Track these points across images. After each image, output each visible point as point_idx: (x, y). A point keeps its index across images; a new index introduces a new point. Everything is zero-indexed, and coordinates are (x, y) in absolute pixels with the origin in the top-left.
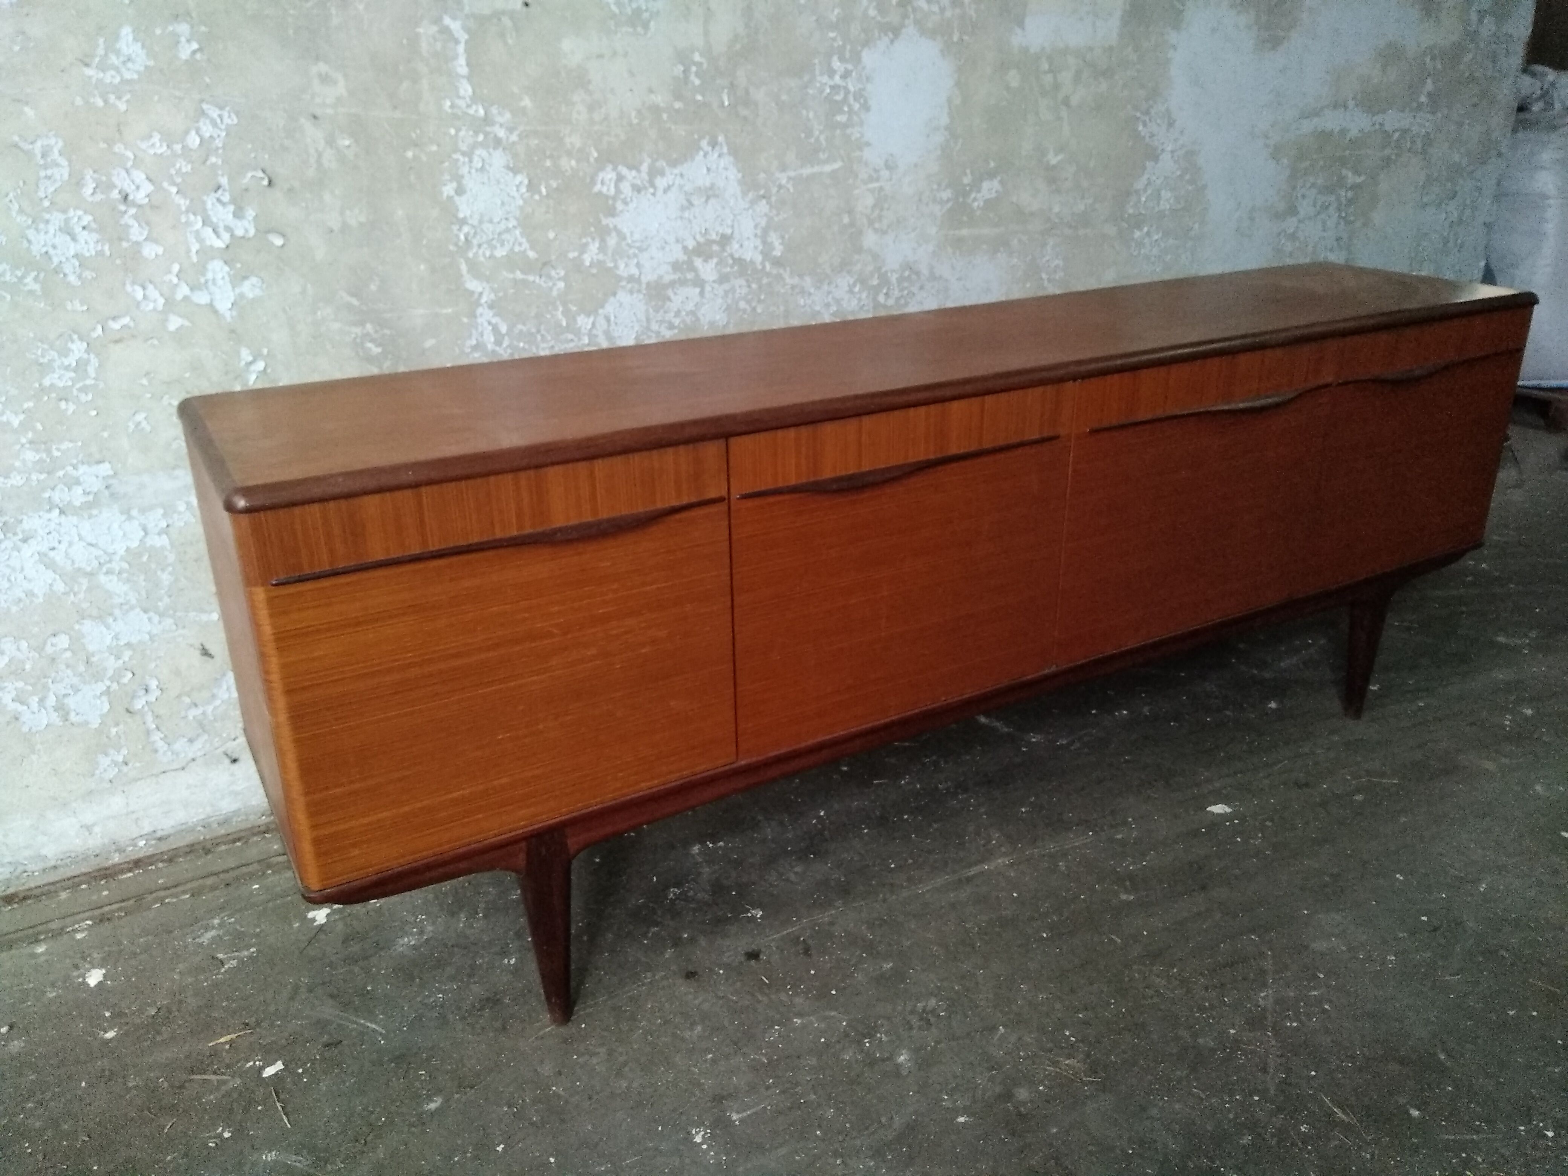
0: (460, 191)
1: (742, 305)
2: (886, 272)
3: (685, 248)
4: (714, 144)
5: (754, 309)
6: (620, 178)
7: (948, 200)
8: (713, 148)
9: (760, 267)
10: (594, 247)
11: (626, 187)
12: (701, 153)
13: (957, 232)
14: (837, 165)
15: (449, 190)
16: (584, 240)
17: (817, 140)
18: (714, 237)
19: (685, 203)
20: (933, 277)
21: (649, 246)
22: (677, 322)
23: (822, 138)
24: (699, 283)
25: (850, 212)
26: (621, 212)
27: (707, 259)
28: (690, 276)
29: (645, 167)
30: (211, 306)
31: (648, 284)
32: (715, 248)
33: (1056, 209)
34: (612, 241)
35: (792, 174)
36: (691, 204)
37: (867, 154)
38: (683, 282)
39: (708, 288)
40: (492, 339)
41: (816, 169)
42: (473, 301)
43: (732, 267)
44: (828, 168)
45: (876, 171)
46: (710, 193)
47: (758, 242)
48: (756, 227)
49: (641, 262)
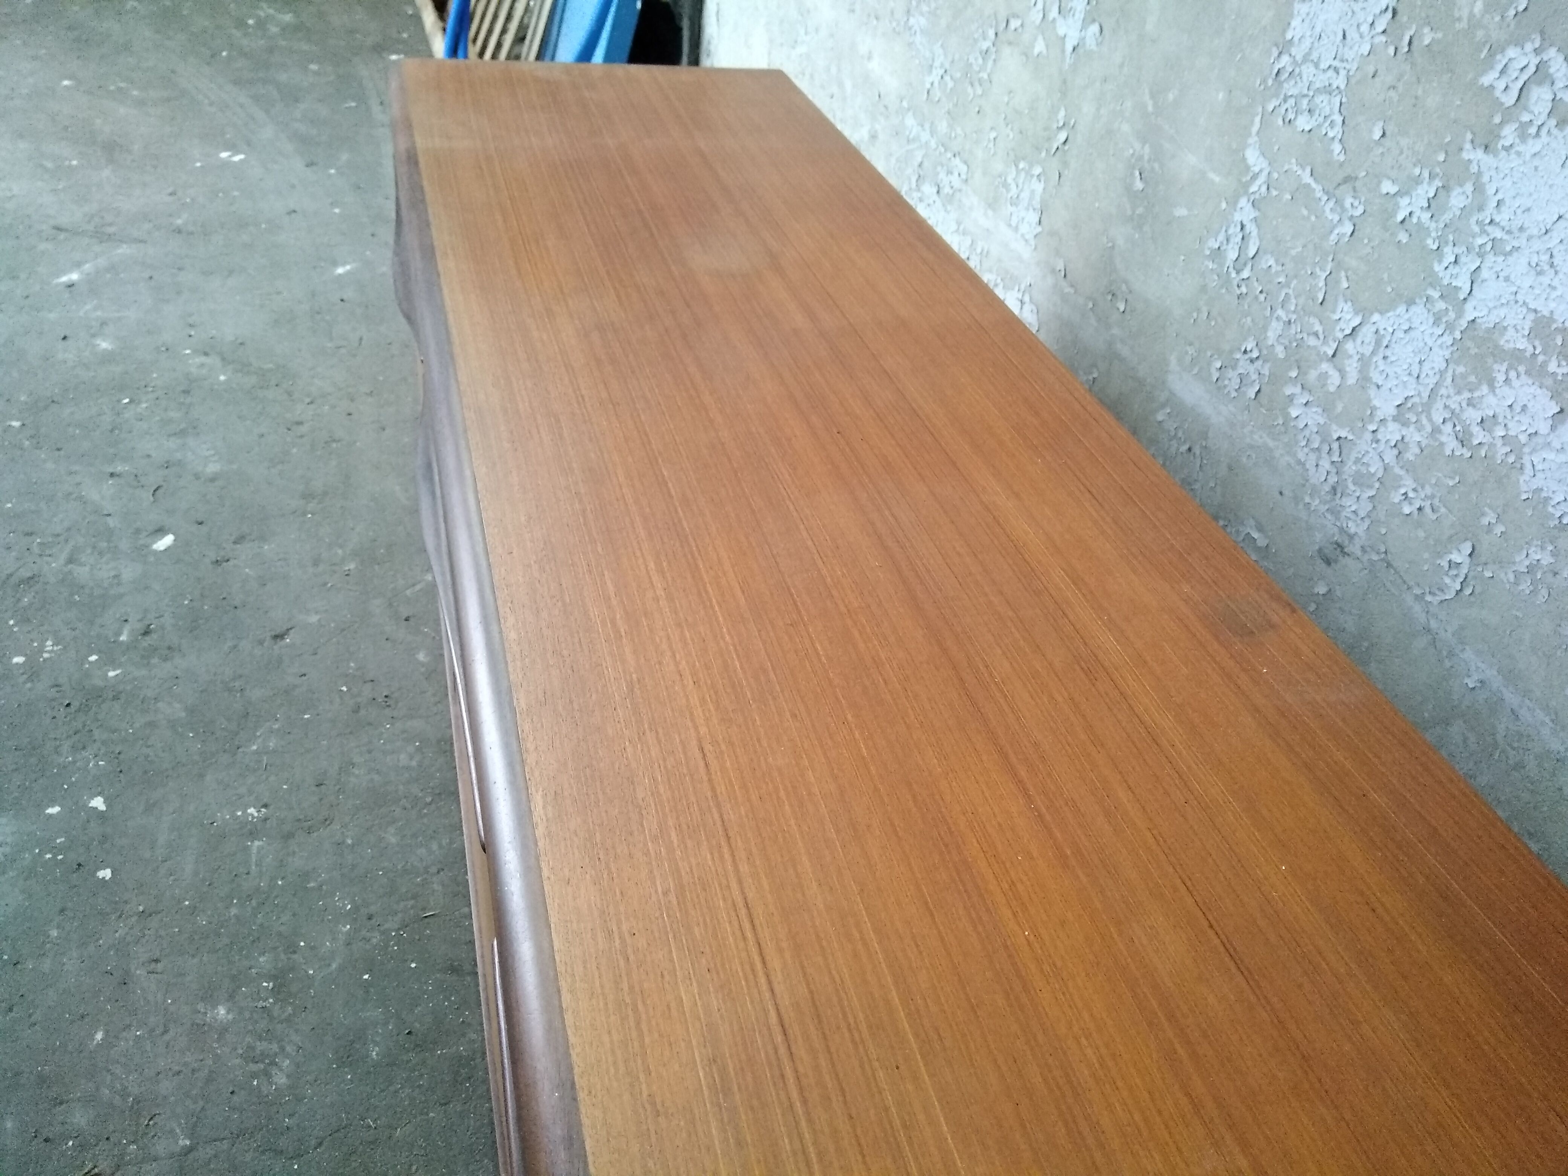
6: (1542, 74)
11: (1540, 101)
16: (1416, 170)
26: (1509, 148)
31: (1472, 324)
38: (1536, 370)
42: (1244, 181)
49: (1485, 273)
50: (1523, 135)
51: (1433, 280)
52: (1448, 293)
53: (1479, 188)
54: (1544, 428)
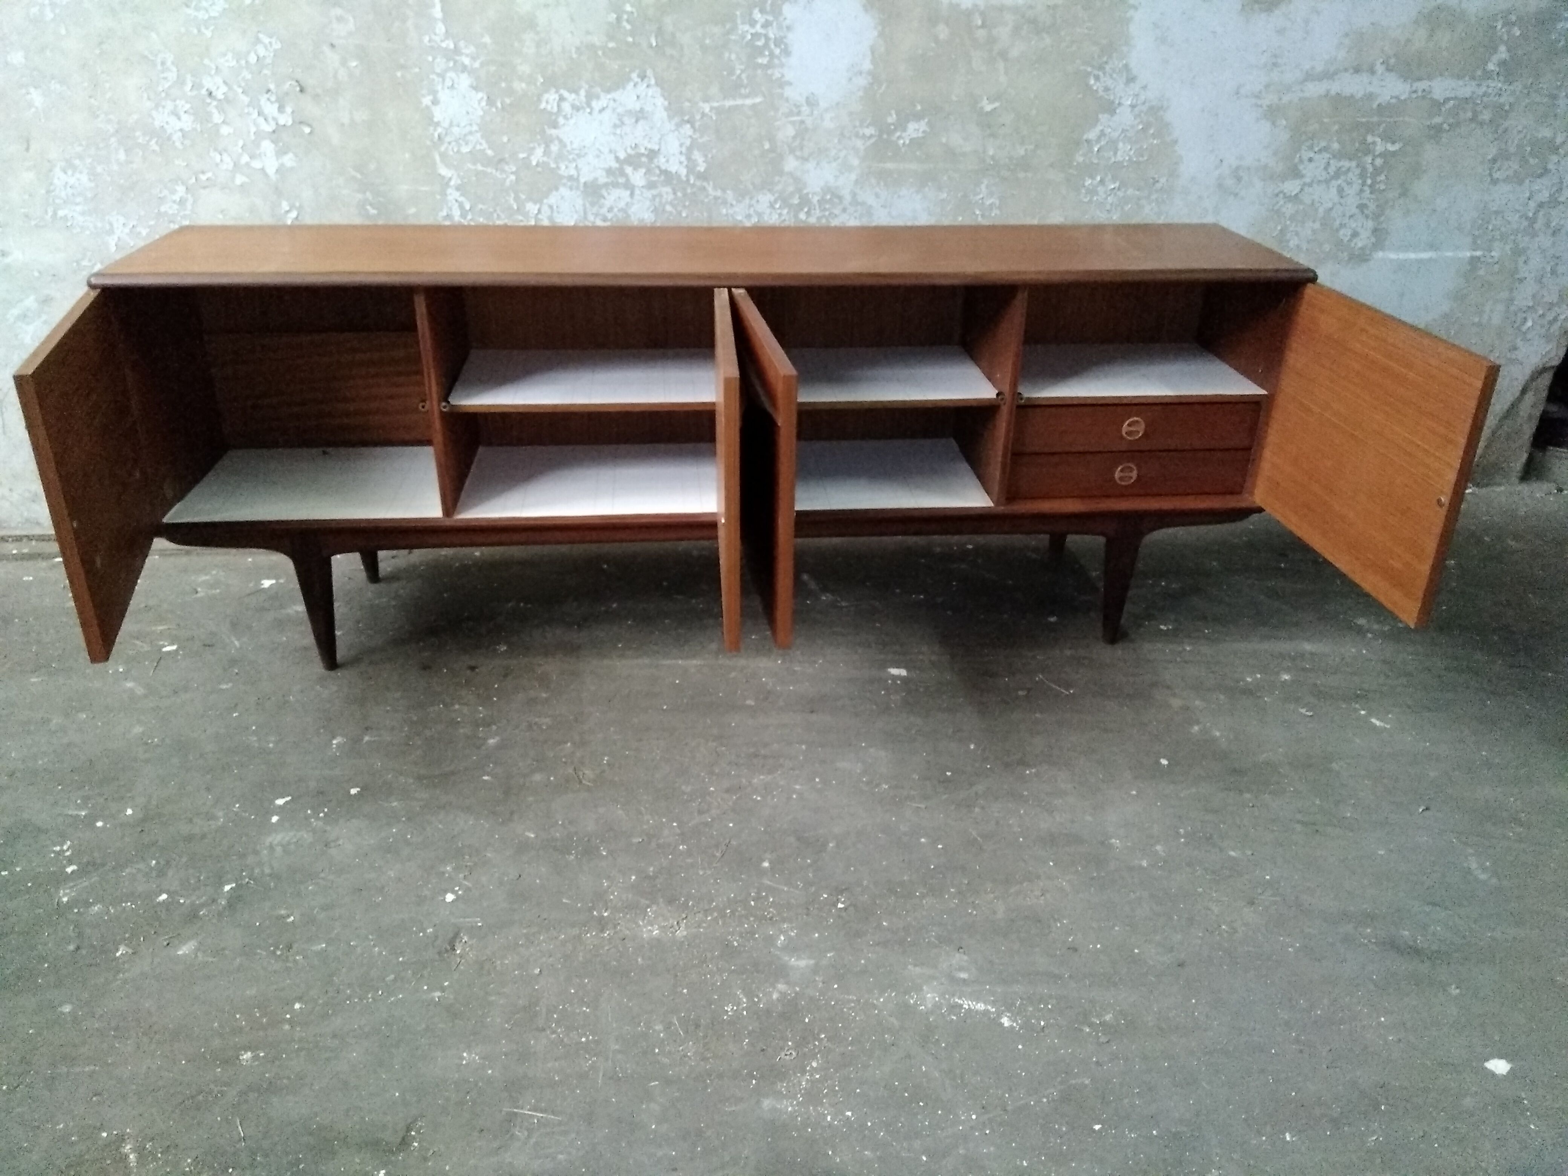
0: (435, 102)
1: (669, 208)
2: (808, 194)
3: (617, 159)
4: (643, 77)
5: (680, 213)
6: (562, 99)
7: (871, 136)
8: (642, 80)
9: (684, 179)
10: (539, 152)
11: (566, 107)
12: (632, 84)
13: (881, 165)
14: (758, 100)
15: (427, 101)
16: (532, 145)
17: (739, 77)
18: (643, 151)
19: (618, 122)
20: (855, 202)
21: (586, 154)
22: (609, 216)
23: (744, 76)
24: (629, 187)
25: (772, 139)
26: (564, 125)
27: (636, 167)
28: (621, 180)
29: (583, 93)
30: (263, 170)
31: (585, 183)
32: (644, 159)
33: (991, 152)
34: (554, 148)
35: (716, 104)
36: (623, 123)
37: (788, 92)
38: (616, 185)
39: (637, 192)
40: (459, 213)
41: (739, 102)
42: (445, 183)
43: (659, 176)
44: (749, 102)
45: (797, 106)
46: (640, 116)
47: (683, 158)
48: (681, 145)
49: (579, 166)
50: (567, 119)
51: (561, 177)
52: (571, 178)
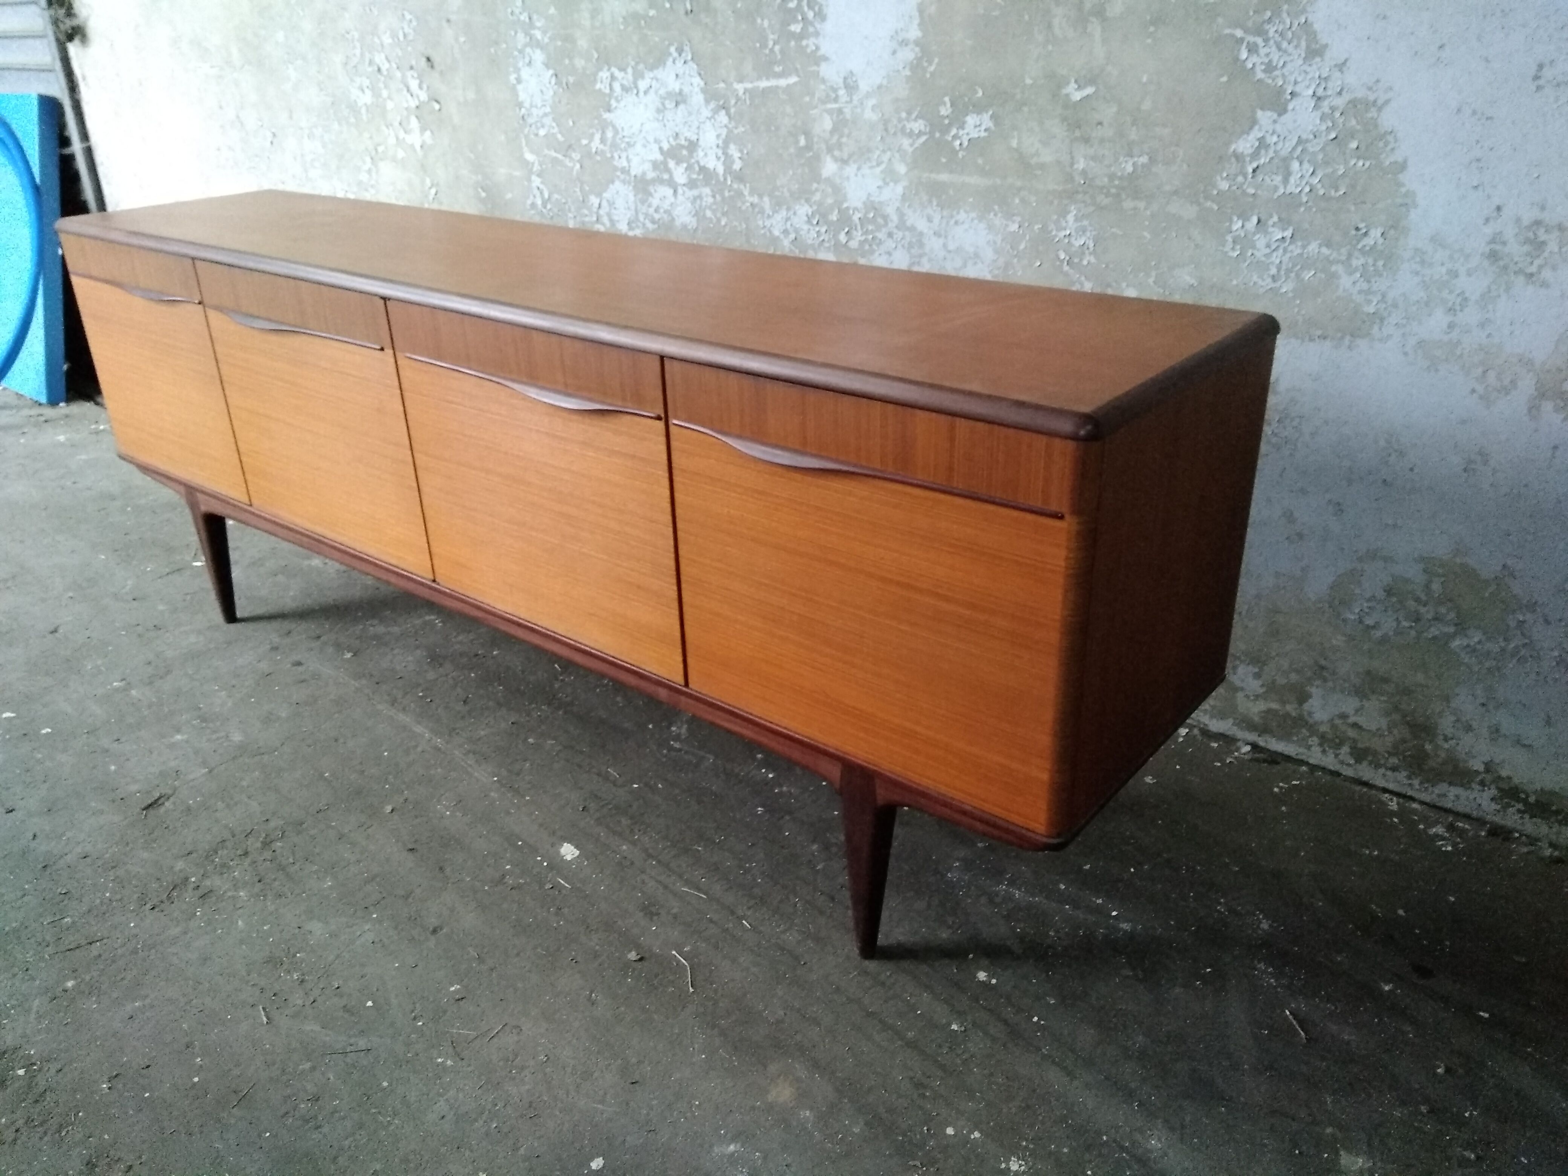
0: (519, 80)
1: (709, 214)
2: (848, 208)
3: (661, 149)
4: (680, 51)
5: (719, 220)
6: (613, 78)
7: (920, 133)
8: (680, 55)
9: (722, 179)
10: (597, 137)
11: (617, 86)
12: (671, 60)
13: (933, 176)
14: (793, 79)
16: (591, 131)
17: (772, 50)
18: (683, 142)
21: (635, 142)
22: (657, 217)
24: (673, 184)
25: (807, 134)
26: (616, 108)
27: (678, 161)
28: (666, 176)
29: (630, 70)
31: (635, 176)
32: (685, 152)
34: (609, 134)
35: (749, 86)
36: (665, 108)
37: (824, 69)
38: (661, 182)
39: (680, 191)
41: (773, 83)
42: (530, 168)
43: (699, 174)
44: (783, 82)
45: (835, 90)
46: (679, 99)
47: (720, 152)
48: (718, 136)
49: (631, 157)
50: (618, 101)
51: (615, 169)
52: (624, 171)
53: (614, 127)
54: (672, 200)
